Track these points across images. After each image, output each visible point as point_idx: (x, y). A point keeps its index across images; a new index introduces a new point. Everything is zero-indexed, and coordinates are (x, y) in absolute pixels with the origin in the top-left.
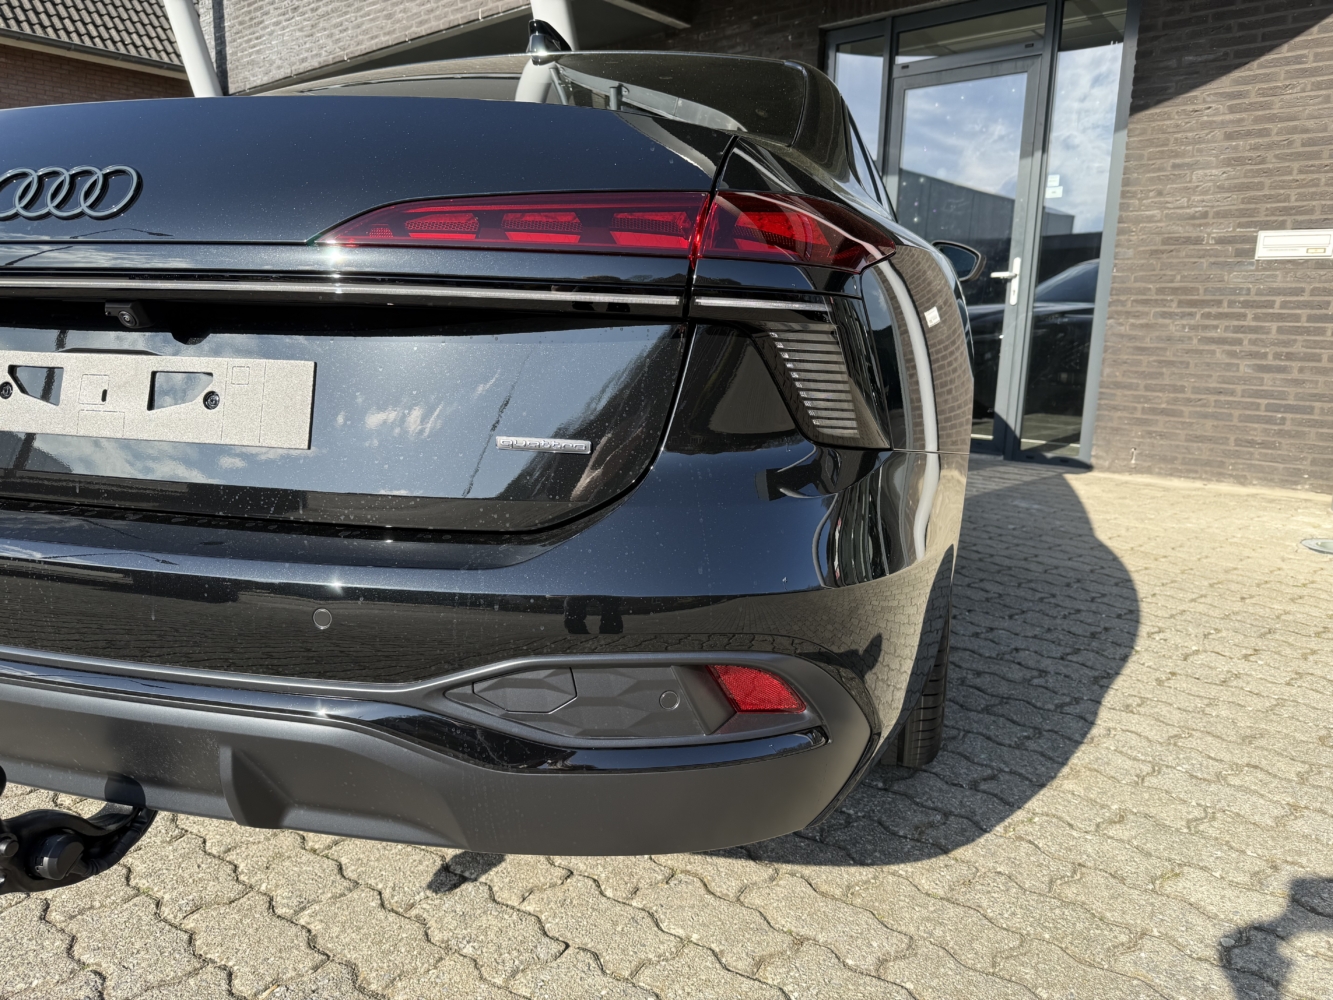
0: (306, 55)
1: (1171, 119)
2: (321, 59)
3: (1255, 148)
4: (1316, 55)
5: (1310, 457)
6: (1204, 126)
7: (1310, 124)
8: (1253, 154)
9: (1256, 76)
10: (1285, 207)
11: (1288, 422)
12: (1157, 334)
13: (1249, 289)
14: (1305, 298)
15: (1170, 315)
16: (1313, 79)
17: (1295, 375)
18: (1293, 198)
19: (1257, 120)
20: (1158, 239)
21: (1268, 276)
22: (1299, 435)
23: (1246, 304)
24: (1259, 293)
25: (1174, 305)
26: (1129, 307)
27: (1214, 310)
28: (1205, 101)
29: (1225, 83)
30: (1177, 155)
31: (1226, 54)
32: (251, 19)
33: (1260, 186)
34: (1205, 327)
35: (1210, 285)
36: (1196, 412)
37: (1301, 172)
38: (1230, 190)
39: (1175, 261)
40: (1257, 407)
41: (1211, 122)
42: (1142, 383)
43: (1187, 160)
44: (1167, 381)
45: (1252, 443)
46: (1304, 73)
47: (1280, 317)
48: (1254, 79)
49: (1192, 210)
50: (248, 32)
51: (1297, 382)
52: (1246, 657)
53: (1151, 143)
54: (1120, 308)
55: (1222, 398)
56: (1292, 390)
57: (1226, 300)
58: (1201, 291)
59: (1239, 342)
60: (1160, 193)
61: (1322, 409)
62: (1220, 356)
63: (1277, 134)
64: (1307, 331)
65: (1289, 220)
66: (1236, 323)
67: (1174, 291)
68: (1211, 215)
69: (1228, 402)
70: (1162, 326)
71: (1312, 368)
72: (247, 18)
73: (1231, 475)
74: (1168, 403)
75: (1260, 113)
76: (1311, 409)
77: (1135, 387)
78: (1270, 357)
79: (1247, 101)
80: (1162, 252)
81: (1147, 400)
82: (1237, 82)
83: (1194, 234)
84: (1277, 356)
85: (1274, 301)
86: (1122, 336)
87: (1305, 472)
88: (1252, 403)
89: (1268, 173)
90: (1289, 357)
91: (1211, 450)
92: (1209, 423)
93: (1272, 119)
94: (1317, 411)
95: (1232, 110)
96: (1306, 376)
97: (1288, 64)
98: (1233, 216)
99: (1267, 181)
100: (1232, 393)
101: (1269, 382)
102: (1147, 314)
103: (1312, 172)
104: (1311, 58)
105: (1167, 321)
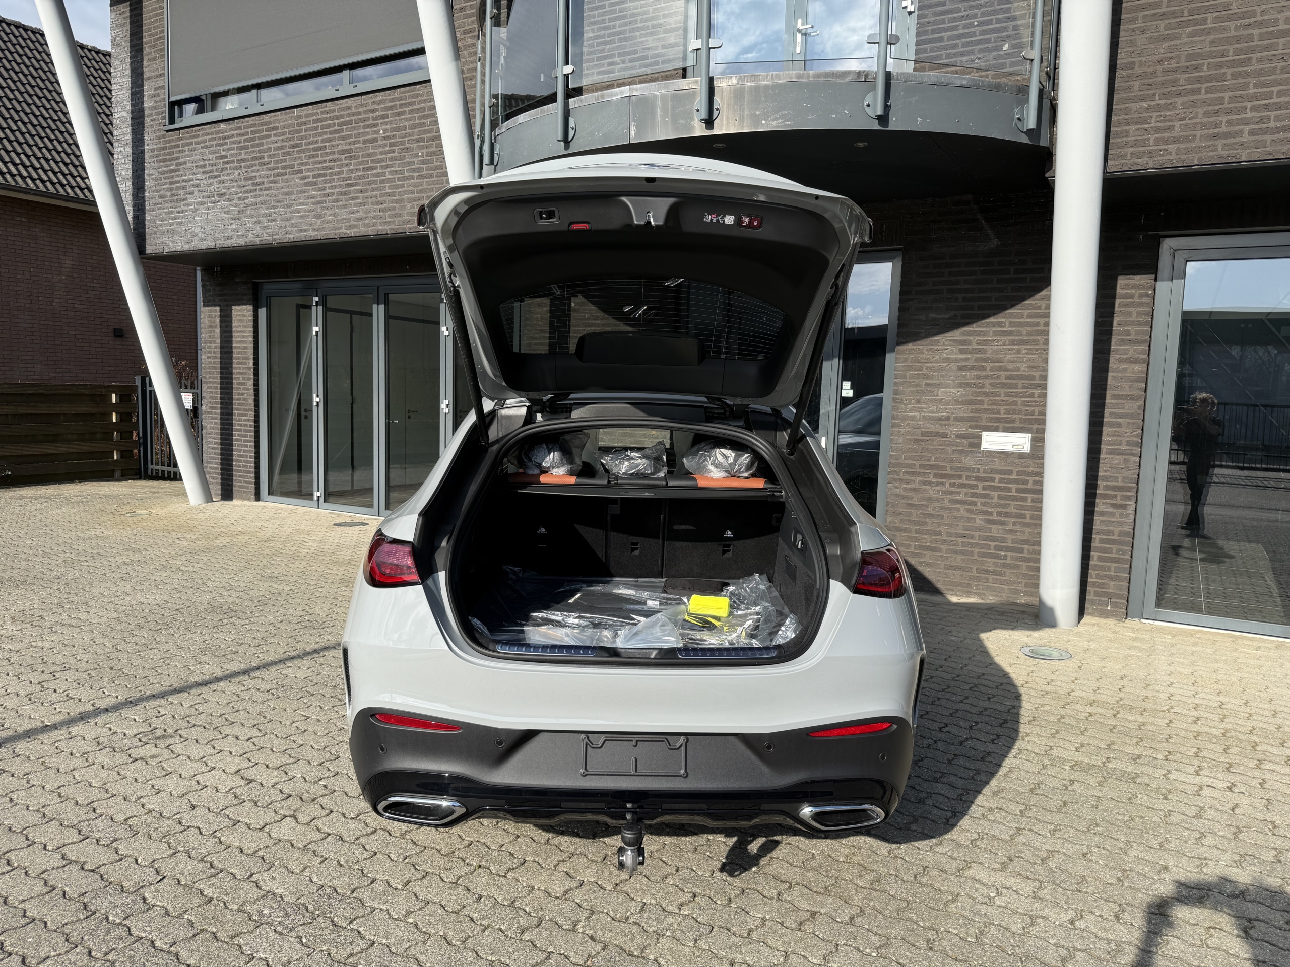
0: (232, 233)
1: (923, 353)
2: (248, 240)
3: (977, 377)
4: (1010, 323)
5: (1024, 581)
6: (945, 360)
7: (1010, 366)
8: (977, 382)
9: (975, 332)
10: (997, 418)
11: (1009, 558)
12: (921, 495)
13: (978, 469)
14: (1014, 477)
15: (929, 483)
16: (1009, 338)
17: (1011, 527)
18: (1002, 412)
19: (977, 360)
20: (919, 432)
21: (991, 461)
22: (1016, 567)
23: (978, 479)
24: (985, 472)
25: (931, 476)
26: (902, 476)
27: (957, 481)
28: (944, 344)
29: (956, 334)
30: (928, 378)
31: (956, 315)
32: (173, 195)
33: (981, 402)
34: (952, 493)
35: (954, 465)
36: (950, 550)
37: (1006, 396)
38: (962, 403)
39: (930, 447)
40: (989, 547)
41: (949, 358)
42: (913, 528)
43: (935, 381)
44: (929, 528)
45: (987, 571)
46: (1003, 333)
47: (998, 489)
48: (974, 334)
49: (939, 415)
50: (169, 205)
51: (1012, 532)
52: (993, 741)
53: (910, 368)
54: (895, 477)
55: (966, 540)
56: (1010, 537)
57: (964, 475)
58: (948, 468)
59: (975, 504)
60: (918, 402)
61: (1029, 550)
62: (963, 512)
63: (992, 369)
64: (1016, 499)
65: (1001, 425)
66: (972, 491)
67: (931, 467)
68: (952, 418)
69: (970, 544)
70: (925, 490)
71: (1021, 523)
72: (169, 194)
73: (975, 593)
74: (931, 542)
75: (979, 355)
76: (1021, 550)
77: (910, 531)
78: (995, 514)
79: (970, 347)
80: (922, 441)
81: (917, 540)
82: (964, 334)
83: (941, 431)
84: (999, 514)
85: (995, 478)
86: (898, 495)
87: (1022, 591)
88: (986, 545)
89: (986, 394)
90: (1007, 515)
91: (962, 575)
92: (959, 557)
93: (986, 360)
94: (1026, 551)
95: (962, 351)
96: (1018, 528)
97: (994, 326)
98: (965, 420)
99: (986, 400)
100: (972, 537)
101: (995, 531)
102: (914, 481)
103: (1013, 396)
104: (1007, 324)
105: (928, 487)
